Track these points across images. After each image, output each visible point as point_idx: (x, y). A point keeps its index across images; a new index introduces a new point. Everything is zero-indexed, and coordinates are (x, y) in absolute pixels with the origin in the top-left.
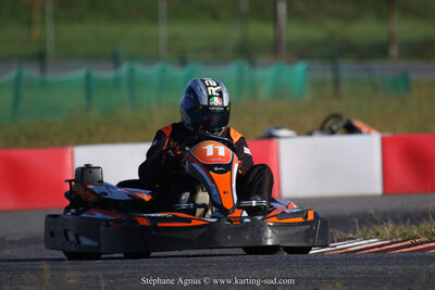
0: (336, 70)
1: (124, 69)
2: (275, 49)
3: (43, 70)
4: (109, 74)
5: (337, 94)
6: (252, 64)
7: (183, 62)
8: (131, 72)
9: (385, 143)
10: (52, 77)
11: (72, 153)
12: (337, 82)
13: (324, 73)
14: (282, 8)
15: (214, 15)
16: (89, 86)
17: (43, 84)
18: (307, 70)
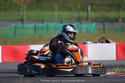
0: (104, 25)
1: (45, 24)
2: (87, 19)
3: (23, 24)
4: (41, 25)
5: (104, 32)
6: (81, 23)
7: (61, 22)
8: (47, 25)
9: (117, 45)
10: (25, 26)
11: (30, 47)
12: (104, 29)
13: (101, 26)
14: (89, 8)
15: (71, 10)
16: (35, 29)
17: (23, 28)
18: (96, 25)
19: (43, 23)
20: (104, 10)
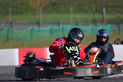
0: (119, 27)
1: (61, 26)
2: (102, 21)
3: (39, 27)
4: (57, 28)
5: (119, 33)
6: (96, 25)
7: (77, 25)
8: (63, 27)
10: (41, 29)
12: (119, 30)
13: (116, 28)
14: (104, 10)
15: (86, 12)
16: (51, 31)
17: (39, 31)
18: (111, 27)
20: (119, 12)
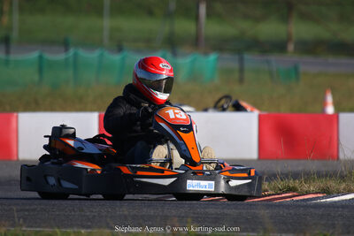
0: (241, 61)
3: (8, 52)
5: (241, 80)
6: (175, 54)
7: (120, 49)
8: (76, 55)
9: (261, 118)
10: (13, 57)
12: (241, 70)
15: (150, 13)
16: (41, 65)
17: (7, 63)
18: (218, 59)
19: (67, 50)
